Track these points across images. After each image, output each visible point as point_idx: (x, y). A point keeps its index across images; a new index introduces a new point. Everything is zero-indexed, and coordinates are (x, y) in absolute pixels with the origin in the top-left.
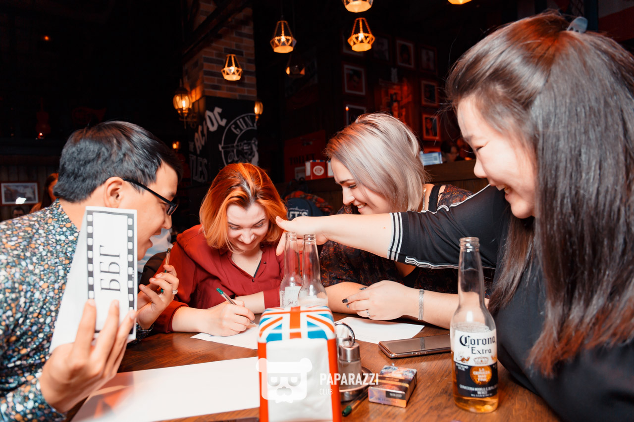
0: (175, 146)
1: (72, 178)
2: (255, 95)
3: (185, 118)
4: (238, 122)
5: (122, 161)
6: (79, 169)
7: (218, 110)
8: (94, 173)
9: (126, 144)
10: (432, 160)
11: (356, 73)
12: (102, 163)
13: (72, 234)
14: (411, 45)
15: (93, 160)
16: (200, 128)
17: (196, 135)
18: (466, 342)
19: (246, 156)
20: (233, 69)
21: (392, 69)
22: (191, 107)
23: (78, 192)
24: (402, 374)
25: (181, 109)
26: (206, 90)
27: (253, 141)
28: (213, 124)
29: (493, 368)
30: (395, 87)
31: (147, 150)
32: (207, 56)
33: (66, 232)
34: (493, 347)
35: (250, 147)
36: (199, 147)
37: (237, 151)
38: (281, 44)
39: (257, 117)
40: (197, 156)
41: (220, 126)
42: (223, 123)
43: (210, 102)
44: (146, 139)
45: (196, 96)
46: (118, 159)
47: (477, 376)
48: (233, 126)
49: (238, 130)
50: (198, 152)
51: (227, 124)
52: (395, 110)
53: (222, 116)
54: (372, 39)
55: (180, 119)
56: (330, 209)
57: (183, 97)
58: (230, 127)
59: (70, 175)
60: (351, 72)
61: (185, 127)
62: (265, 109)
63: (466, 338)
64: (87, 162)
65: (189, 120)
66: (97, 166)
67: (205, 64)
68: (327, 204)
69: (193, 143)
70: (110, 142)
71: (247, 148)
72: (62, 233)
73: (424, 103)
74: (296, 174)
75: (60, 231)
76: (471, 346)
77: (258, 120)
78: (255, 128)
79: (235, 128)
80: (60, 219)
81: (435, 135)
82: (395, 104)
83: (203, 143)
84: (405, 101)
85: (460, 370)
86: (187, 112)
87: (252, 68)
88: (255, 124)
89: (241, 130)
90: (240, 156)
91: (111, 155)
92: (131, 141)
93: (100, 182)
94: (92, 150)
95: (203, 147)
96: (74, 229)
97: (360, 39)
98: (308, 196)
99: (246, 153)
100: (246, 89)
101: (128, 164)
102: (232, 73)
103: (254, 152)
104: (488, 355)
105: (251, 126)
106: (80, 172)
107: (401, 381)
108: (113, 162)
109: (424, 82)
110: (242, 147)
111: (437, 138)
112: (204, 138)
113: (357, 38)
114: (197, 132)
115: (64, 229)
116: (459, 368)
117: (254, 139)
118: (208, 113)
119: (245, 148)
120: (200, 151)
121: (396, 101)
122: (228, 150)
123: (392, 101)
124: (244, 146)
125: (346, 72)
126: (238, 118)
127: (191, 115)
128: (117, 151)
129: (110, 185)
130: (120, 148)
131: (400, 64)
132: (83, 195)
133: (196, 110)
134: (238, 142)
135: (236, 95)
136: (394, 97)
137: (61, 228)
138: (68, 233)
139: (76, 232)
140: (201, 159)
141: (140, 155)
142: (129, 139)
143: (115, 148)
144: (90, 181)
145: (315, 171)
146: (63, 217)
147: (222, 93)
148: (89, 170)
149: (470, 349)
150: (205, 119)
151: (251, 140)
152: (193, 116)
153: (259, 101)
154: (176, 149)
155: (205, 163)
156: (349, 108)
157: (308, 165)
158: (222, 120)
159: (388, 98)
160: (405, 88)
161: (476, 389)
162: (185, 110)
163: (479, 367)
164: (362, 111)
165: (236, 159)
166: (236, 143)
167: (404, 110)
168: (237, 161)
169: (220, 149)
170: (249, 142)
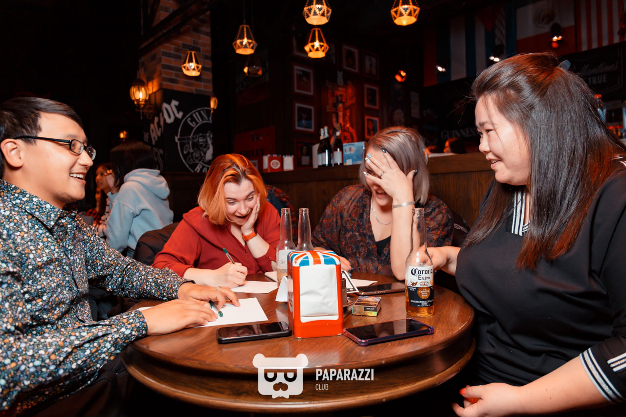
0: (122, 136)
2: (211, 90)
3: (141, 108)
4: (194, 115)
7: (175, 103)
11: (306, 74)
14: (356, 51)
16: (156, 119)
17: (152, 126)
18: (415, 273)
19: (201, 148)
20: (193, 65)
21: (338, 72)
22: (147, 98)
24: (373, 299)
25: (138, 101)
26: (164, 83)
27: (208, 135)
28: (170, 116)
29: (431, 289)
30: (340, 89)
32: (165, 51)
34: (431, 276)
35: (205, 140)
36: (154, 138)
37: (193, 143)
38: (243, 46)
39: (212, 112)
40: (152, 146)
41: (176, 118)
42: (180, 115)
43: (167, 95)
45: (153, 88)
47: (421, 294)
48: (190, 119)
49: (194, 123)
50: (154, 143)
51: (183, 116)
52: (341, 111)
53: (179, 108)
54: (326, 48)
55: (136, 110)
56: (287, 199)
57: (140, 88)
58: (186, 120)
60: (301, 73)
61: (141, 118)
62: (219, 104)
63: (415, 270)
65: (145, 111)
67: (163, 58)
68: (284, 194)
69: (148, 134)
71: (202, 140)
73: (366, 105)
76: (418, 275)
77: (213, 114)
78: (211, 121)
79: (191, 121)
82: (340, 105)
83: (159, 134)
84: (349, 102)
86: (143, 103)
87: (209, 64)
88: (210, 118)
89: (197, 123)
90: (196, 148)
95: (159, 137)
97: (315, 48)
99: (201, 145)
100: (202, 84)
102: (192, 69)
103: (209, 145)
104: (428, 280)
105: (206, 120)
109: (366, 86)
110: (197, 140)
112: (160, 129)
113: (313, 46)
114: (153, 123)
116: (411, 290)
117: (209, 132)
118: (165, 105)
119: (200, 140)
120: (156, 142)
121: (341, 102)
122: (184, 141)
123: (338, 102)
124: (200, 138)
125: (296, 72)
126: (193, 112)
127: (148, 106)
131: (345, 67)
133: (153, 101)
134: (194, 135)
135: (193, 89)
136: (340, 98)
140: (157, 149)
145: (272, 164)
147: (179, 87)
149: (418, 277)
150: (161, 111)
151: (207, 133)
152: (149, 107)
153: (214, 96)
154: (122, 139)
155: (161, 154)
156: (298, 107)
157: (266, 159)
158: (178, 112)
159: (334, 100)
160: (350, 91)
161: (421, 302)
162: (141, 101)
163: (423, 288)
164: (310, 110)
165: (191, 151)
166: (192, 135)
167: (348, 111)
168: (192, 153)
169: (177, 140)
170: (204, 135)
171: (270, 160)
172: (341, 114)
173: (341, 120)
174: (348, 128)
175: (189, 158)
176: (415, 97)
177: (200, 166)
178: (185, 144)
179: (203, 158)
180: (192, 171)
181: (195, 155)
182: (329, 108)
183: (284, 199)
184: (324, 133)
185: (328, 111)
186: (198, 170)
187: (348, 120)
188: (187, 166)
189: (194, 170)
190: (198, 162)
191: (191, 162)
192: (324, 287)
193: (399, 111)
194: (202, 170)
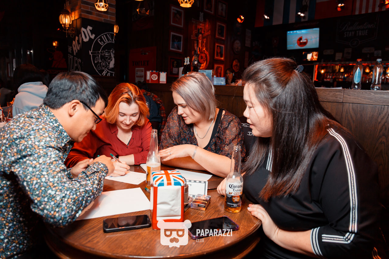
0: (54, 44)
1: (54, 96)
2: (114, 20)
3: (66, 30)
4: (102, 37)
5: (81, 93)
6: (59, 92)
7: (89, 28)
8: (66, 97)
9: (85, 85)
10: (220, 81)
12: (71, 92)
13: (56, 123)
15: (67, 90)
16: (77, 38)
17: (74, 42)
18: (232, 187)
19: (107, 60)
20: (102, 4)
21: (200, 13)
22: (71, 23)
23: (56, 104)
24: (205, 198)
25: (65, 24)
26: (82, 13)
27: (111, 51)
28: (86, 37)
29: (241, 197)
30: (201, 24)
31: (94, 90)
33: (53, 121)
34: (241, 189)
36: (75, 51)
37: (101, 56)
39: (115, 35)
40: (74, 56)
41: (90, 39)
42: (93, 37)
43: (84, 22)
44: (94, 84)
45: (75, 17)
46: (79, 92)
47: (234, 199)
48: (99, 40)
49: (102, 42)
50: (75, 54)
51: (95, 38)
52: (200, 39)
53: (92, 32)
55: (64, 31)
57: (66, 16)
58: (97, 40)
59: (54, 94)
60: (176, 12)
61: (67, 37)
62: (120, 30)
63: (232, 185)
64: (63, 90)
65: (69, 32)
66: (69, 93)
68: (159, 99)
69: (71, 47)
70: (77, 82)
71: (108, 54)
72: (51, 122)
73: (217, 36)
74: (136, 72)
75: (50, 121)
76: (233, 188)
78: (114, 42)
79: (100, 41)
80: (49, 115)
81: (221, 57)
82: (200, 35)
83: (79, 48)
84: (206, 34)
85: (228, 197)
88: (113, 40)
89: (104, 43)
90: (103, 60)
91: (76, 89)
92: (87, 84)
93: (68, 101)
94: (68, 85)
95: (78, 51)
96: (57, 121)
97: (185, 1)
98: (148, 93)
99: (107, 58)
100: (109, 16)
101: (84, 95)
102: (101, 7)
103: (112, 58)
104: (239, 192)
105: (110, 41)
106: (59, 94)
107: (204, 200)
108: (77, 93)
109: (218, 23)
111: (223, 59)
112: (79, 45)
114: (75, 41)
115: (52, 120)
116: (228, 196)
117: (112, 49)
118: (83, 29)
119: (106, 54)
121: (201, 33)
122: (95, 54)
123: (199, 33)
125: (172, 11)
126: (102, 35)
128: (80, 88)
129: (73, 103)
130: (81, 87)
131: (205, 10)
132: (59, 105)
133: (75, 26)
134: (102, 50)
135: (102, 20)
136: (200, 31)
137: (51, 119)
138: (54, 122)
139: (58, 122)
140: (77, 58)
141: (91, 92)
142: (86, 83)
143: (79, 87)
144: (63, 100)
145: (153, 77)
146: (51, 114)
147: (93, 17)
148: (64, 94)
149: (233, 189)
150: (80, 33)
151: (111, 50)
152: (72, 29)
153: (117, 24)
154: (55, 46)
155: (79, 62)
156: (172, 34)
157: (148, 73)
158: (92, 35)
159: (196, 31)
160: (207, 26)
161: (233, 204)
162: (67, 25)
163: (235, 196)
164: (181, 37)
165: (100, 61)
166: (100, 51)
167: (205, 39)
168: (101, 63)
169: (90, 54)
170: (109, 51)
171: (151, 74)
172: (200, 41)
173: (200, 46)
174: (204, 51)
175: (99, 66)
176: (249, 33)
177: (105, 72)
178: (96, 56)
179: (108, 66)
180: (100, 75)
181: (102, 64)
182: (193, 37)
183: (159, 102)
184: (187, 61)
185: (192, 38)
186: (104, 74)
187: (204, 46)
188: (97, 71)
189: (101, 74)
190: (104, 69)
191: (99, 68)
192: (173, 200)
193: (238, 42)
194: (106, 74)
